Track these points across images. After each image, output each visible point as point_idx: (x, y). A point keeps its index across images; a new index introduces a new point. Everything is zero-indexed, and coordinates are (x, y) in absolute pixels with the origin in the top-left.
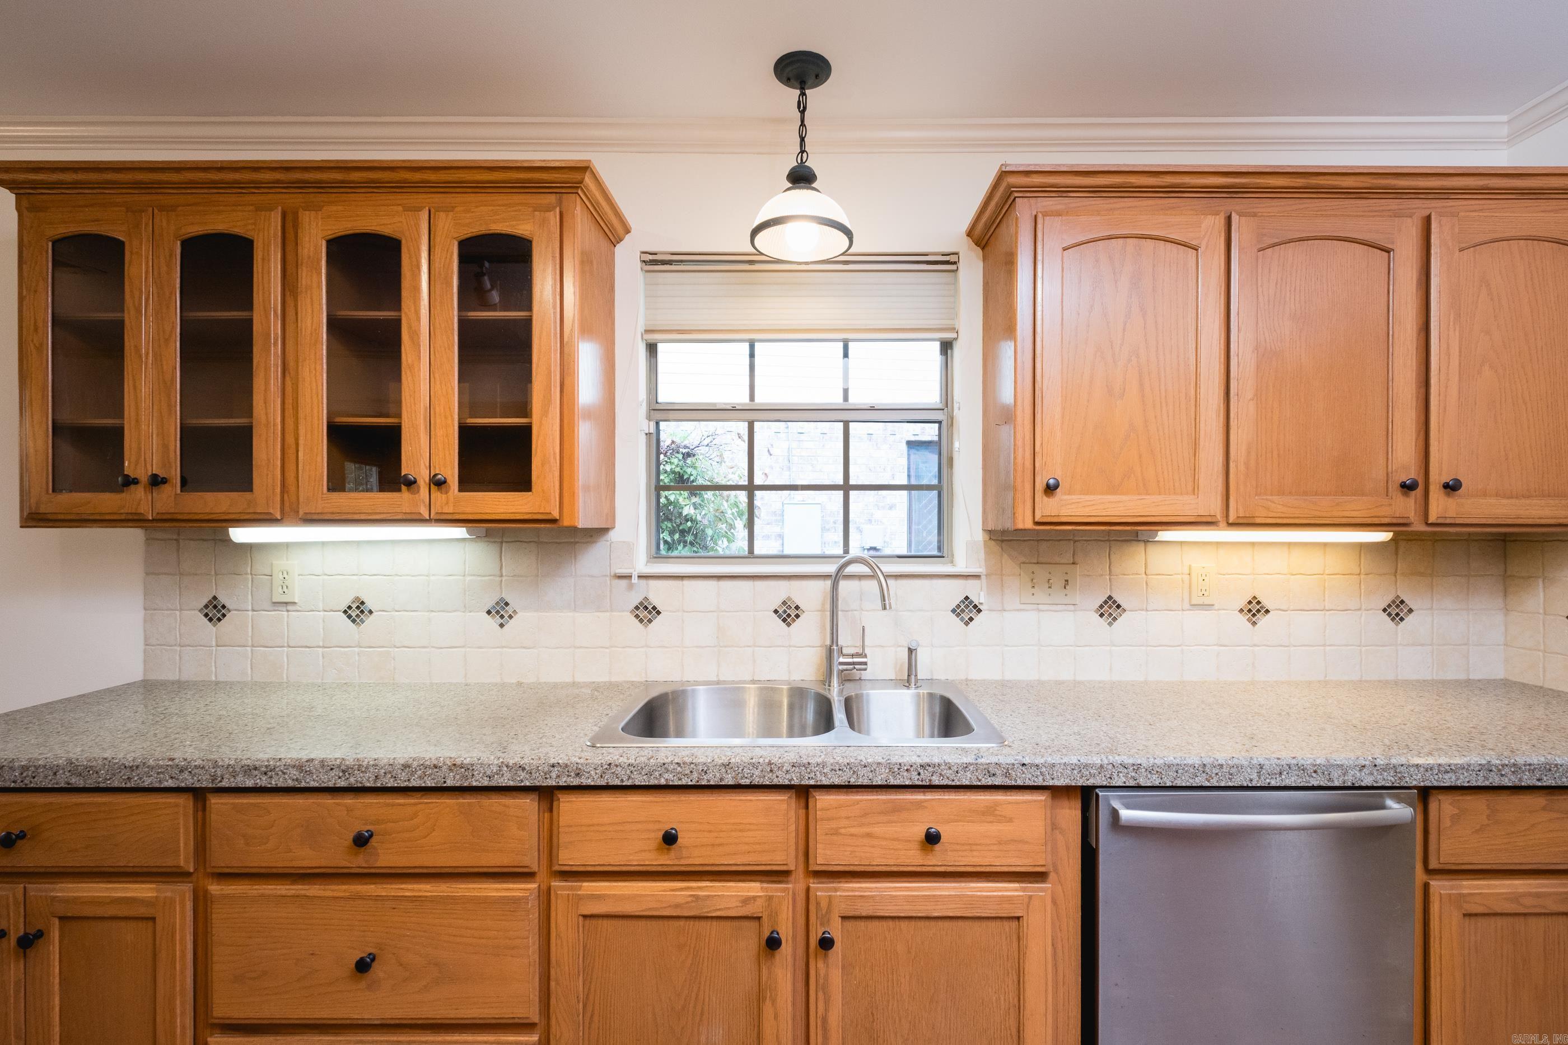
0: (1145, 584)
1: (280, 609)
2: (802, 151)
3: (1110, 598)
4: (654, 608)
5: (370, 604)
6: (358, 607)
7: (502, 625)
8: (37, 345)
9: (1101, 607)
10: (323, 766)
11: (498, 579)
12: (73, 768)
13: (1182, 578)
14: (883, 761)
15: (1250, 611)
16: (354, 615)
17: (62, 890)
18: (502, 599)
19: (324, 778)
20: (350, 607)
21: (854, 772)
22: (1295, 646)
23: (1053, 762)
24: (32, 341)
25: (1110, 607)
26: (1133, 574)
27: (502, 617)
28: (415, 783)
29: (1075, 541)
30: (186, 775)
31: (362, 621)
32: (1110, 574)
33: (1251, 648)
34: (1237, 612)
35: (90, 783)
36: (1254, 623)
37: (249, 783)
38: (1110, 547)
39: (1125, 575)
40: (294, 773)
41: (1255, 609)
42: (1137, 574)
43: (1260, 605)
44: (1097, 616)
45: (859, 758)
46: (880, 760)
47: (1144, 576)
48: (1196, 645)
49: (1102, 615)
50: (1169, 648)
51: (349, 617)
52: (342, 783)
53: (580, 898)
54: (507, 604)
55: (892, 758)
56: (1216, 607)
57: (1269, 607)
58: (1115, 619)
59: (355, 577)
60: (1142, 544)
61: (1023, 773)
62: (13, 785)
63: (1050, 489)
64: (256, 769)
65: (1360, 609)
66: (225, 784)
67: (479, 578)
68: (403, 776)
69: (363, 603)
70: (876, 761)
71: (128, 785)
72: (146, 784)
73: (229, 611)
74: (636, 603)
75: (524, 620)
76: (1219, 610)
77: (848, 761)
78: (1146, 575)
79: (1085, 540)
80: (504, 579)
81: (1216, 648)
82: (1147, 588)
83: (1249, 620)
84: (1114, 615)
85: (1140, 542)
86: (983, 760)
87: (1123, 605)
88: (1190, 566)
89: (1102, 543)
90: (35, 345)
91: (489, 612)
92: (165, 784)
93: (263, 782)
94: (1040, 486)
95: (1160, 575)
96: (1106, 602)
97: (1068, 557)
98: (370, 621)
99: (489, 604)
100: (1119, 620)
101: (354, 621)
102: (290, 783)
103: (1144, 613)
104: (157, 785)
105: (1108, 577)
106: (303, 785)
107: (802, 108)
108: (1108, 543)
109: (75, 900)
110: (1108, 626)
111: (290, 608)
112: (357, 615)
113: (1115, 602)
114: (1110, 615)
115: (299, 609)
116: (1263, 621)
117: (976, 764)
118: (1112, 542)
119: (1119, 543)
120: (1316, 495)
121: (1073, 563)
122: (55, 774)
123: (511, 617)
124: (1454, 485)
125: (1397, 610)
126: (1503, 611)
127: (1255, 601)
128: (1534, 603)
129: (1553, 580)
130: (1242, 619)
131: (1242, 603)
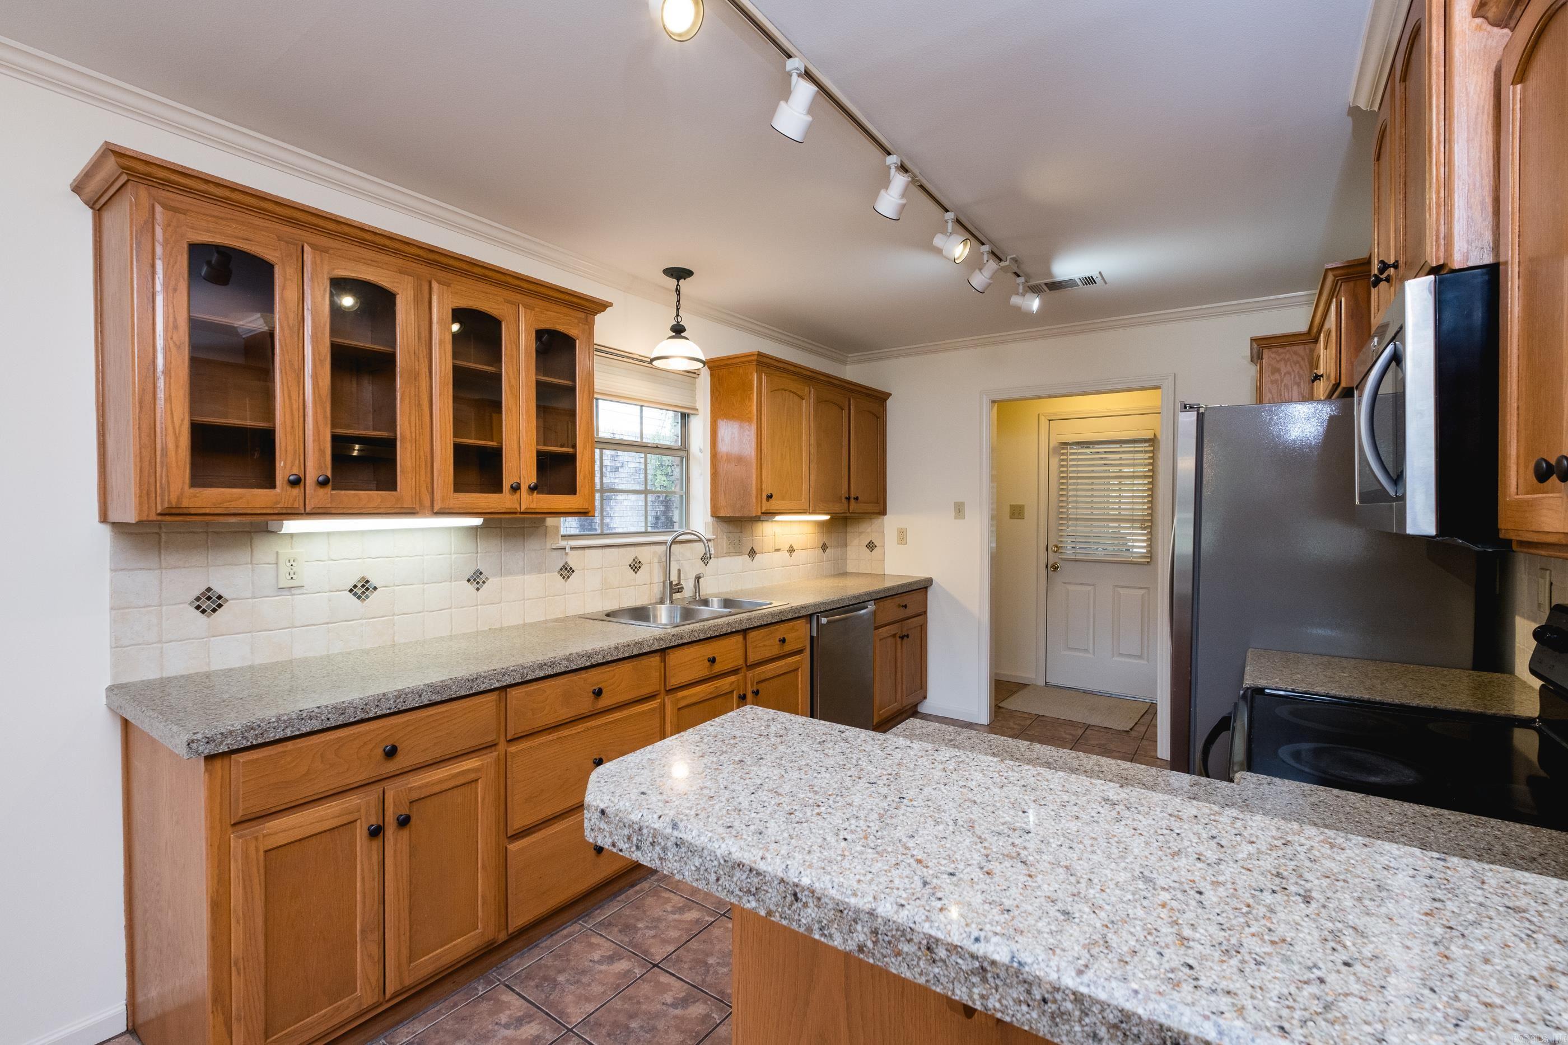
0: (763, 541)
1: (284, 593)
2: (678, 315)
3: (752, 548)
4: (571, 568)
5: (374, 581)
6: (363, 586)
7: (478, 589)
8: (178, 343)
9: (749, 553)
10: (579, 656)
11: (475, 555)
12: (433, 688)
13: (773, 538)
16: (359, 592)
17: (416, 781)
18: (478, 570)
19: (580, 662)
20: (355, 586)
22: (801, 565)
24: (172, 338)
25: (752, 553)
26: (760, 537)
27: (478, 583)
28: (620, 656)
30: (506, 677)
31: (367, 597)
33: (791, 567)
34: (786, 552)
35: (445, 697)
36: (791, 556)
37: (542, 674)
38: (752, 524)
39: (756, 537)
40: (565, 663)
41: (791, 550)
43: (793, 548)
48: (776, 567)
49: (749, 557)
51: (355, 594)
52: (588, 664)
53: (678, 700)
54: (481, 573)
57: (795, 549)
59: (359, 561)
62: (388, 711)
63: (770, 497)
64: (545, 665)
65: (816, 548)
66: (529, 678)
67: (462, 556)
68: (615, 654)
69: (367, 582)
71: (471, 692)
72: (482, 689)
73: (227, 601)
74: (561, 566)
75: (493, 583)
76: (782, 551)
78: (764, 537)
80: (479, 555)
81: (779, 567)
84: (754, 557)
87: (757, 551)
88: (775, 532)
90: (174, 343)
91: (469, 580)
92: (494, 686)
93: (550, 672)
94: (764, 497)
95: (768, 536)
97: (739, 529)
98: (374, 596)
99: (470, 573)
101: (359, 598)
102: (563, 669)
103: (762, 554)
104: (489, 688)
105: (752, 538)
106: (570, 668)
107: (678, 291)
108: (752, 522)
109: (426, 785)
110: (751, 561)
111: (294, 591)
112: (363, 593)
113: (753, 550)
114: (752, 556)
115: (306, 592)
116: (794, 554)
120: (828, 502)
121: (742, 534)
122: (420, 696)
123: (484, 582)
124: (856, 499)
125: (824, 547)
126: (846, 546)
127: (791, 547)
128: (856, 542)
129: (861, 533)
130: (788, 554)
131: (787, 548)
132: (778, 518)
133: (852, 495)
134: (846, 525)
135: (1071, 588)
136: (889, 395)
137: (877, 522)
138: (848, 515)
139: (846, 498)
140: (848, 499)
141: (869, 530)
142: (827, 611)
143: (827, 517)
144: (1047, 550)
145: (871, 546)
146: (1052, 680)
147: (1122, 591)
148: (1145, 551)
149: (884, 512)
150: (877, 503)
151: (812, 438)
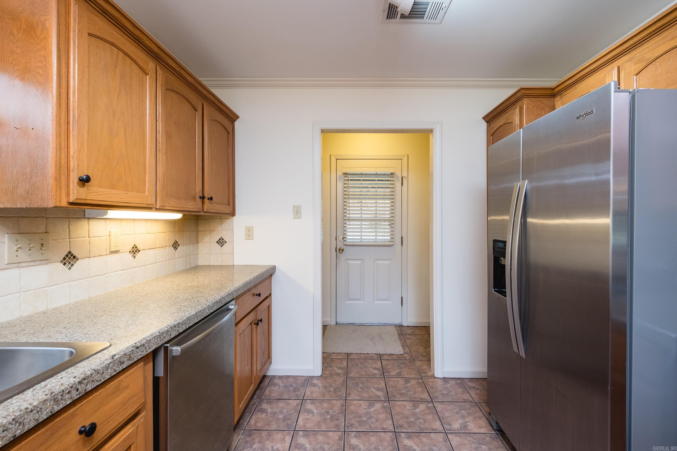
0: (88, 243)
3: (70, 252)
9: (64, 259)
13: (106, 238)
14: (48, 396)
15: (133, 251)
21: (20, 423)
22: (148, 265)
23: (150, 338)
25: (70, 258)
26: (82, 237)
29: (47, 218)
32: (69, 238)
33: (133, 269)
34: (128, 253)
36: (135, 257)
38: (69, 222)
39: (78, 238)
41: (135, 251)
42: (84, 237)
43: (137, 248)
44: (62, 264)
45: (23, 408)
46: (45, 398)
47: (88, 238)
48: (112, 272)
49: (65, 264)
50: (101, 276)
55: (54, 391)
56: (120, 251)
57: (140, 249)
58: (72, 265)
60: (87, 220)
61: (138, 352)
65: (166, 246)
70: (41, 401)
76: (121, 253)
77: (13, 417)
78: (89, 237)
79: (54, 218)
81: (120, 272)
82: (89, 245)
83: (133, 256)
84: (72, 263)
85: (86, 219)
86: (116, 356)
87: (77, 256)
88: (110, 231)
89: (65, 219)
95: (96, 237)
96: (67, 256)
97: (42, 228)
100: (75, 265)
103: (88, 259)
105: (68, 240)
108: (68, 219)
110: (68, 270)
113: (72, 255)
114: (70, 263)
116: (138, 255)
117: (114, 361)
118: (70, 219)
119: (75, 219)
120: (180, 199)
121: (46, 232)
124: (211, 199)
125: (175, 245)
126: (197, 242)
127: (135, 247)
128: (207, 239)
129: (212, 231)
130: (130, 256)
131: (130, 248)
132: (112, 213)
133: (207, 195)
134: (197, 225)
135: (350, 262)
136: (238, 117)
137: (227, 224)
138: (202, 214)
139: (200, 197)
140: (203, 198)
141: (219, 228)
142: (180, 334)
143: (179, 216)
144: (336, 240)
145: (221, 242)
146: (340, 321)
147: (378, 262)
148: (389, 238)
149: (233, 214)
150: (229, 204)
151: (160, 124)
